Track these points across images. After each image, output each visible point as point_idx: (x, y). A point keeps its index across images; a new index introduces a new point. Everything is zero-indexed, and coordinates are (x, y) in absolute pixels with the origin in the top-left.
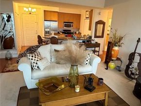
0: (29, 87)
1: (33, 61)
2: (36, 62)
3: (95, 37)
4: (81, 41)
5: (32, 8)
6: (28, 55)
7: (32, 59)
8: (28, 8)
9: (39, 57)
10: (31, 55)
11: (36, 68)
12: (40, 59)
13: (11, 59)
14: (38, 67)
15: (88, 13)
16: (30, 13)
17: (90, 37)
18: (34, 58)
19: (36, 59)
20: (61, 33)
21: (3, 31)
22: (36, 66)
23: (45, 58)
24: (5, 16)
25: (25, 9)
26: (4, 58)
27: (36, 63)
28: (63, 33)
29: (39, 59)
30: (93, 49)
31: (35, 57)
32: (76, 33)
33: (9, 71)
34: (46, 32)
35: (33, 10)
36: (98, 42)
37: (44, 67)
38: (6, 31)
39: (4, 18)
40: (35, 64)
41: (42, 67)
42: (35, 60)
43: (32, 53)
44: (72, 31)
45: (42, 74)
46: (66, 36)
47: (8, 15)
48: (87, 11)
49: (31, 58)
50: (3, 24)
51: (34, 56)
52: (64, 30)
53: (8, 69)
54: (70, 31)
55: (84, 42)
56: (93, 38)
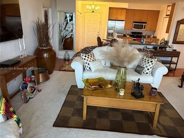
0: (79, 87)
1: (86, 61)
2: (88, 62)
3: (173, 43)
4: (151, 47)
5: (96, 5)
6: (82, 54)
7: (85, 59)
8: (90, 5)
9: (92, 58)
10: (84, 55)
11: (88, 69)
12: (93, 60)
13: (68, 60)
14: (90, 68)
15: (170, 8)
16: (93, 12)
17: (167, 43)
18: (86, 58)
19: (89, 60)
20: (128, 36)
21: (64, 31)
22: (88, 67)
23: (98, 59)
24: (68, 15)
25: (88, 7)
26: (63, 58)
27: (89, 64)
28: (131, 36)
29: (91, 60)
30: (169, 59)
31: (88, 58)
32: (149, 37)
33: (65, 70)
34: (109, 34)
35: (96, 8)
36: (178, 50)
37: (96, 69)
38: (67, 30)
39: (66, 17)
40: (87, 65)
41: (93, 69)
42: (87, 60)
43: (86, 53)
44: (144, 34)
45: (92, 75)
46: (134, 40)
47: (71, 15)
48: (168, 6)
49: (84, 57)
50: (65, 23)
51: (87, 56)
52: (132, 33)
53: (64, 69)
54: (141, 33)
55: (155, 48)
56: (170, 44)
